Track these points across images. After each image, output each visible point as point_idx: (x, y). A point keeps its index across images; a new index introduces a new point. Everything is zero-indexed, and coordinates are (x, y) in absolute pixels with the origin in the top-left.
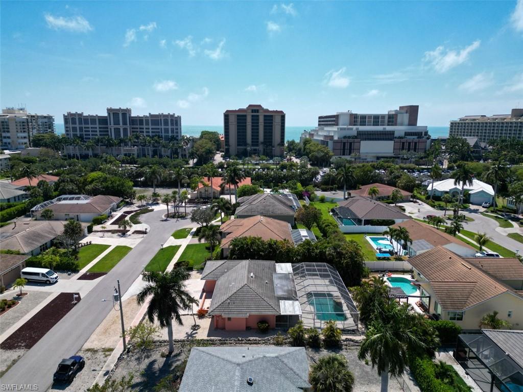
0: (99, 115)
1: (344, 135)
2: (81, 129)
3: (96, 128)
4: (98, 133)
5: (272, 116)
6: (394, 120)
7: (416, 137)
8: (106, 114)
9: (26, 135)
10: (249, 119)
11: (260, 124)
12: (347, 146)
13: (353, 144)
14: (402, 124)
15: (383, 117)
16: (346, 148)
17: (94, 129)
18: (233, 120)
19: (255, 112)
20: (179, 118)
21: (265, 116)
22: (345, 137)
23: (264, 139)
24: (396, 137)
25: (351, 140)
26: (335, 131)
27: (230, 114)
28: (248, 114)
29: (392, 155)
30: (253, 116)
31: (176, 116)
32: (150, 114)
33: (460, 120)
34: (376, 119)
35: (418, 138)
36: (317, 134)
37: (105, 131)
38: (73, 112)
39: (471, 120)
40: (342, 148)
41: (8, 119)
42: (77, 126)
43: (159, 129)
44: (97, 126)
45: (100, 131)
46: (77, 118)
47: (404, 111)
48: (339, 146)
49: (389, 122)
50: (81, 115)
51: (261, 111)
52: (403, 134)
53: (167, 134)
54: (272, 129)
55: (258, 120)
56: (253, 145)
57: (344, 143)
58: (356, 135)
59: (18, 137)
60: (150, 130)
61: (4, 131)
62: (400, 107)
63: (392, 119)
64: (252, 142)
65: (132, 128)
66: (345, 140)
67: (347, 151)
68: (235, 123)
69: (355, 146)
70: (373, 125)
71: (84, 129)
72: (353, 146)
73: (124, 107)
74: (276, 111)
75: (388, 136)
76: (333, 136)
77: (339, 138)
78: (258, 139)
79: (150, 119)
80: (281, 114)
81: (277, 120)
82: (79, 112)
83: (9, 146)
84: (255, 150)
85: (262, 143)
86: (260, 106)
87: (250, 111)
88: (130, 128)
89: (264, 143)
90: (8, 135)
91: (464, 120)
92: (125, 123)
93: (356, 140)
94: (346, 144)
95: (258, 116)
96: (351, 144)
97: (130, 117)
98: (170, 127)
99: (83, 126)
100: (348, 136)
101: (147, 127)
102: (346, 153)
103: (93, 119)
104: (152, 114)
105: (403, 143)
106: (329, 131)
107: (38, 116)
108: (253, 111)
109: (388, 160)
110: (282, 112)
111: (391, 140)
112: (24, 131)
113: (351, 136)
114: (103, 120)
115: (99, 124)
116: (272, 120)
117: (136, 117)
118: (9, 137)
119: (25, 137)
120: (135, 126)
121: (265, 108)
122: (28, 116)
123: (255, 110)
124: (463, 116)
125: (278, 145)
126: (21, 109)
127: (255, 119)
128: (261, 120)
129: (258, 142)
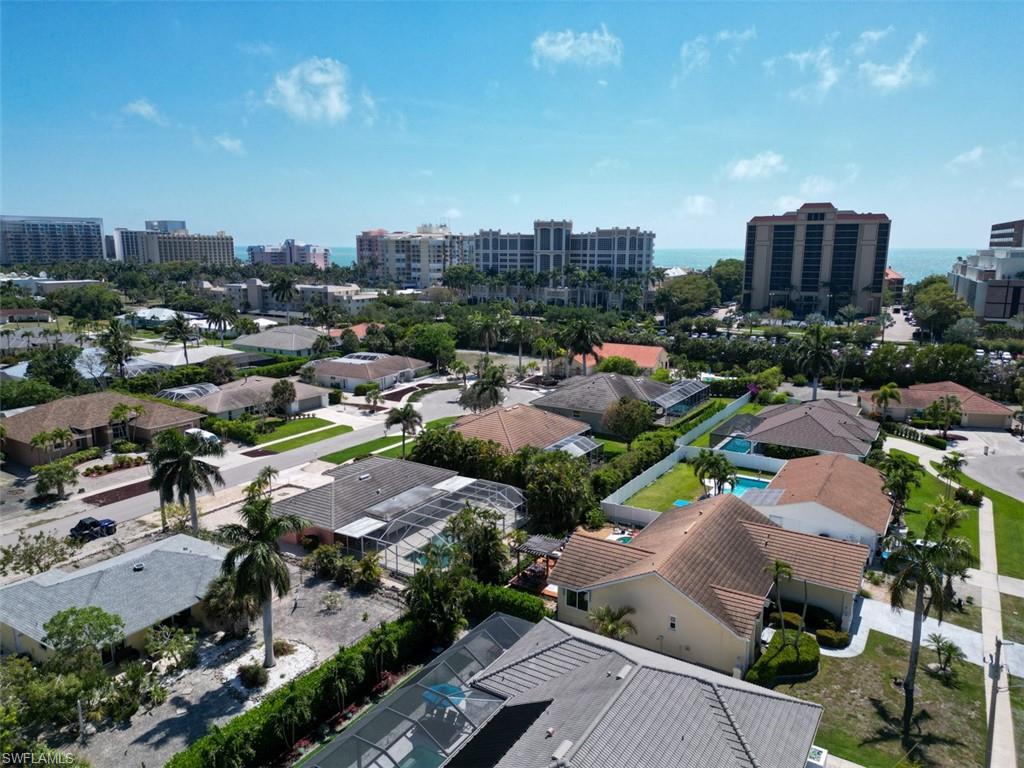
0: (523, 233)
1: (1019, 270)
2: (495, 257)
3: (516, 255)
4: (518, 264)
5: (856, 226)
8: (532, 233)
9: (440, 266)
10: (800, 235)
11: (824, 243)
17: (512, 258)
18: (765, 236)
19: (816, 219)
20: (652, 236)
21: (838, 227)
22: (1020, 275)
23: (833, 275)
26: (999, 261)
27: (758, 223)
28: (797, 223)
30: (809, 227)
31: (641, 231)
32: (597, 229)
37: (528, 260)
38: (487, 229)
40: (1010, 300)
41: (420, 241)
42: (490, 251)
43: (610, 256)
44: (518, 251)
45: (522, 261)
46: (491, 239)
48: (1001, 294)
50: (496, 234)
51: (828, 216)
53: (622, 266)
54: (854, 255)
55: (821, 234)
56: (804, 289)
57: (1017, 290)
59: (430, 270)
60: (596, 259)
61: (414, 261)
64: (804, 282)
65: (572, 255)
66: (1019, 282)
68: (768, 243)
71: (500, 257)
73: (558, 219)
74: (870, 214)
76: (994, 272)
77: (1003, 277)
78: (818, 275)
79: (597, 238)
80: (880, 222)
81: (869, 235)
82: (495, 230)
83: (419, 284)
84: (810, 298)
85: (825, 284)
86: (829, 205)
87: (803, 217)
88: (567, 255)
89: (832, 286)
90: (418, 265)
92: (558, 246)
95: (822, 225)
97: (569, 236)
98: (627, 252)
99: (499, 251)
101: (592, 252)
103: (511, 241)
104: (601, 228)
107: (464, 237)
108: (810, 217)
110: (884, 216)
112: (439, 261)
114: (527, 242)
115: (522, 248)
116: (856, 234)
117: (578, 236)
118: (419, 270)
119: (439, 270)
120: (575, 252)
121: (839, 209)
122: (446, 237)
123: (816, 215)
125: (867, 289)
126: (441, 226)
127: (814, 235)
128: (829, 235)
129: (817, 282)
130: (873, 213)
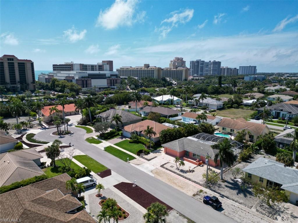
1: (82, 76)
6: (102, 68)
7: (115, 77)
10: (6, 66)
11: (15, 68)
12: (85, 83)
13: (87, 81)
14: (106, 70)
15: (96, 66)
16: (84, 83)
19: (11, 60)
21: (19, 63)
22: (82, 77)
23: (20, 79)
24: (107, 77)
25: (86, 79)
26: (74, 74)
28: (4, 61)
29: (107, 86)
30: (9, 63)
33: (120, 69)
34: (93, 67)
35: (116, 77)
36: (56, 75)
39: (126, 68)
40: (82, 84)
47: (106, 63)
48: (80, 82)
49: (99, 69)
51: (15, 60)
52: (109, 76)
54: (25, 72)
55: (14, 66)
56: (12, 84)
57: (83, 81)
58: (88, 76)
62: (103, 61)
63: (101, 67)
64: (11, 81)
66: (83, 79)
67: (85, 85)
69: (89, 82)
70: (91, 71)
72: (87, 82)
74: (27, 60)
75: (102, 77)
76: (74, 77)
77: (79, 78)
78: (15, 79)
80: (31, 62)
81: (28, 66)
84: (14, 87)
85: (19, 82)
86: (13, 56)
87: (6, 59)
89: (21, 82)
91: (122, 68)
93: (89, 79)
94: (84, 81)
95: (13, 63)
96: (86, 81)
100: (83, 76)
102: (84, 86)
105: (111, 80)
106: (69, 74)
108: (8, 59)
109: (108, 89)
111: (105, 78)
113: (85, 76)
116: (24, 66)
123: (10, 59)
124: (121, 67)
125: (31, 83)
127: (11, 65)
128: (16, 66)
129: (15, 81)
130: (28, 59)
